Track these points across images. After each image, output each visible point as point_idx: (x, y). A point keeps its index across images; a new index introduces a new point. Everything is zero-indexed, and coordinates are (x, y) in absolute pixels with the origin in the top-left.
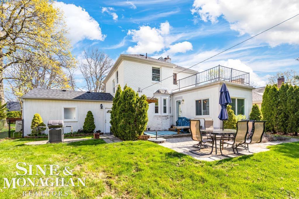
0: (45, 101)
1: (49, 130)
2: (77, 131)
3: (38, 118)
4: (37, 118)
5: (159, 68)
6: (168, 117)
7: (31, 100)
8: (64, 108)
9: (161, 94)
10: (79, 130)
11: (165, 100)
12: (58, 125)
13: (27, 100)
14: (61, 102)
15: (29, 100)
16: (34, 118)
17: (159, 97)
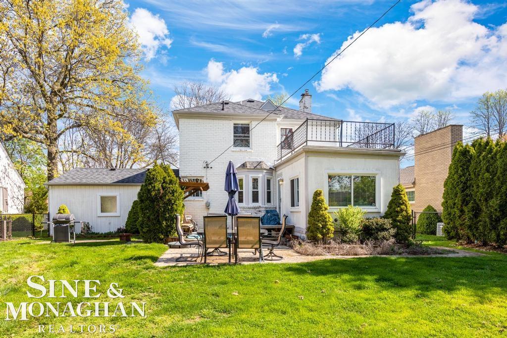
0: (75, 187)
1: (54, 226)
2: (116, 230)
3: (64, 211)
4: (62, 211)
5: (249, 125)
6: (260, 209)
7: (58, 187)
8: (101, 197)
9: (247, 170)
10: (119, 229)
11: (255, 181)
12: (64, 220)
13: (53, 186)
14: (96, 187)
15: (56, 187)
16: (59, 210)
17: (244, 176)
